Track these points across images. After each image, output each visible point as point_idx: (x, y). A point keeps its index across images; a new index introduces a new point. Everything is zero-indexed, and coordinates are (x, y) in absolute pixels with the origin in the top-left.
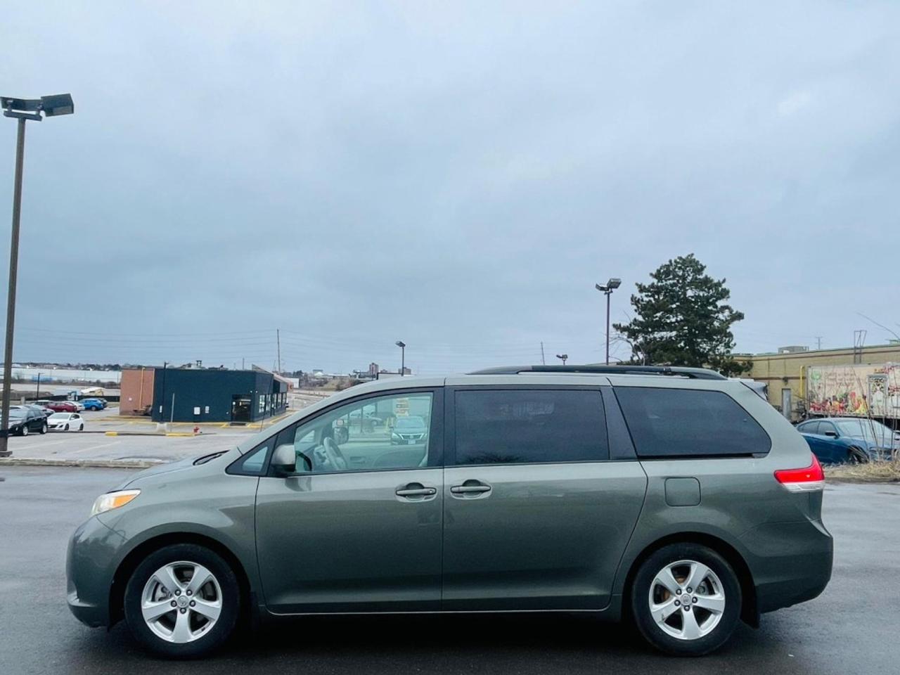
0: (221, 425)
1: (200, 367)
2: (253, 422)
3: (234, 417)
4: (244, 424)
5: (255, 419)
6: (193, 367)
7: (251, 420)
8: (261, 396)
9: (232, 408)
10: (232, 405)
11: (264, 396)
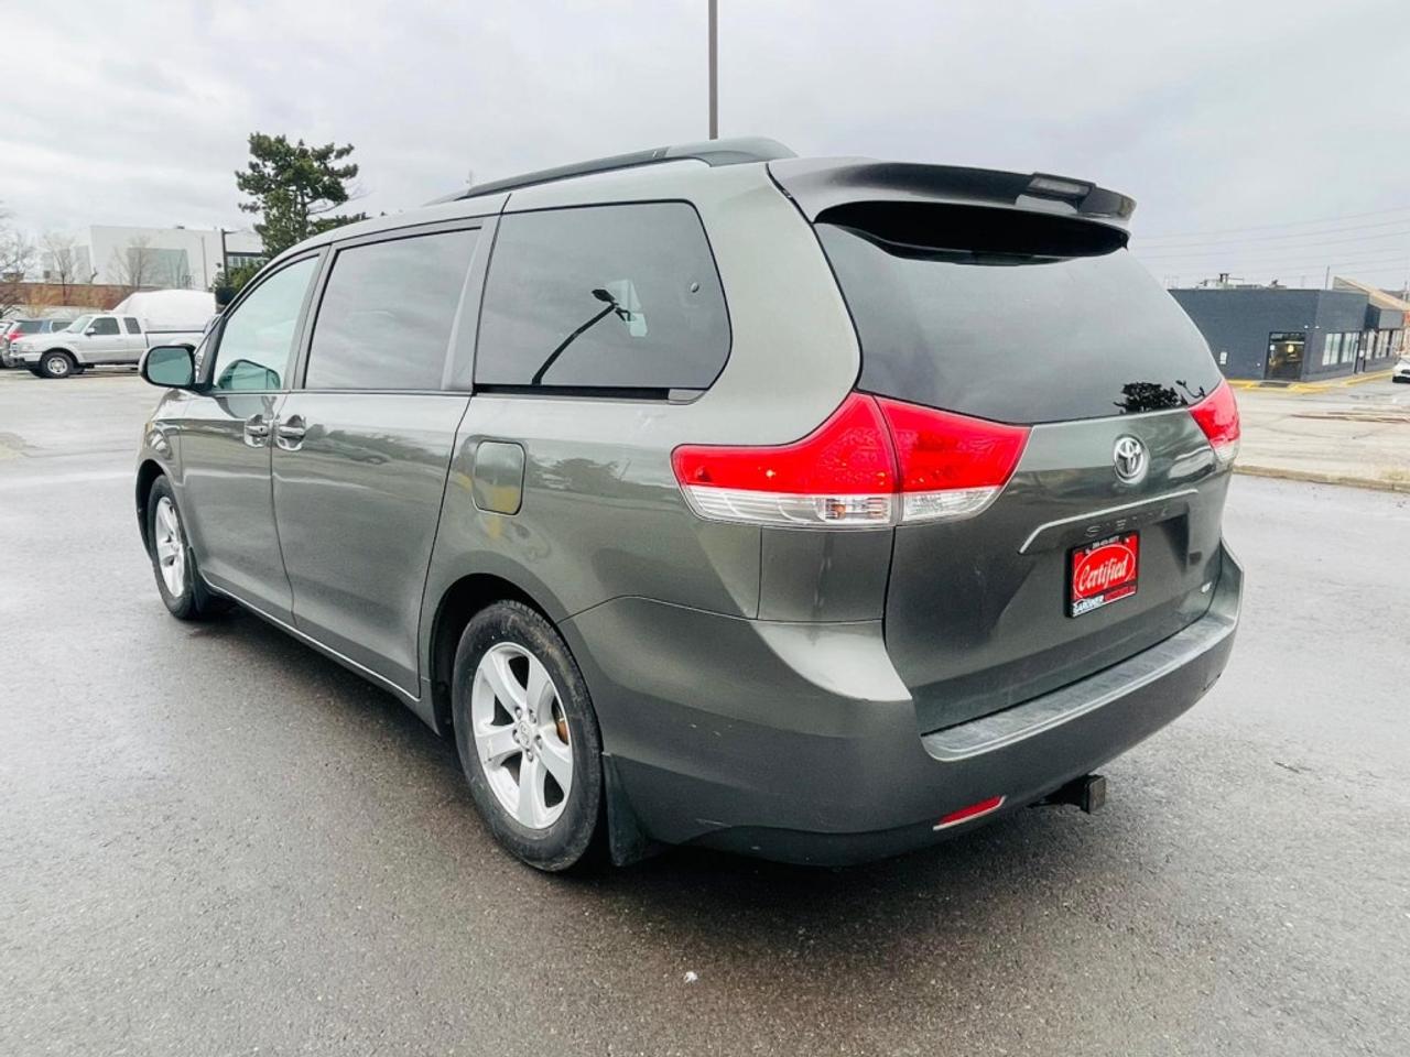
0: (1245, 385)
1: (1226, 284)
2: (1305, 381)
3: (1270, 372)
4: (1285, 386)
5: (1309, 377)
6: (1211, 286)
7: (1302, 378)
8: (1329, 337)
9: (1268, 356)
10: (1269, 351)
11: (1338, 337)
